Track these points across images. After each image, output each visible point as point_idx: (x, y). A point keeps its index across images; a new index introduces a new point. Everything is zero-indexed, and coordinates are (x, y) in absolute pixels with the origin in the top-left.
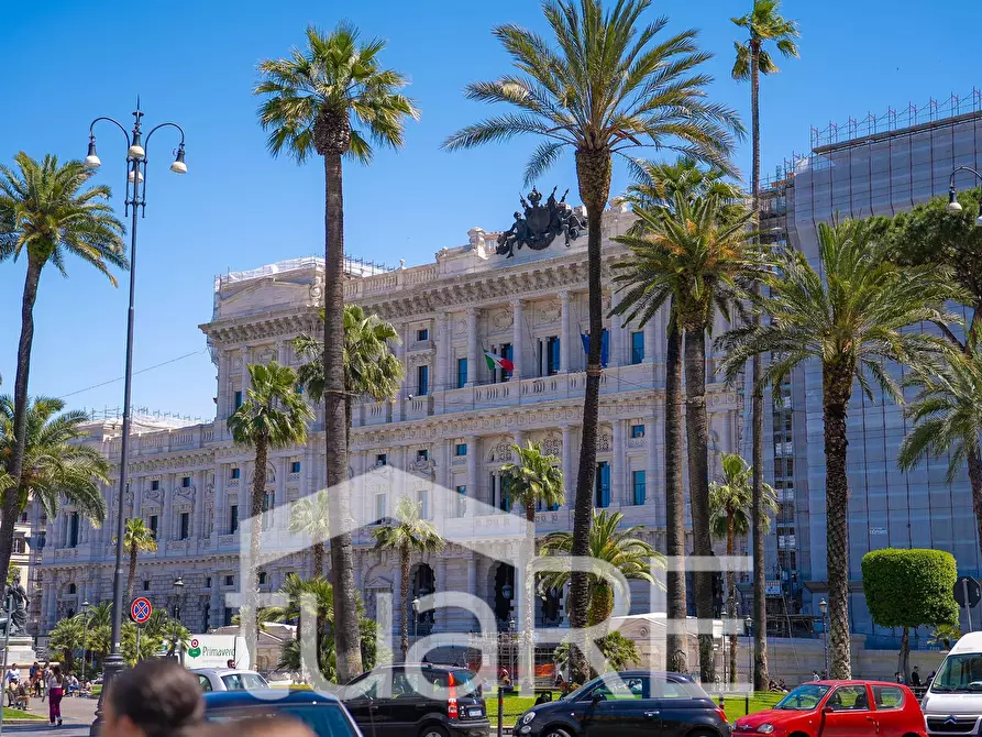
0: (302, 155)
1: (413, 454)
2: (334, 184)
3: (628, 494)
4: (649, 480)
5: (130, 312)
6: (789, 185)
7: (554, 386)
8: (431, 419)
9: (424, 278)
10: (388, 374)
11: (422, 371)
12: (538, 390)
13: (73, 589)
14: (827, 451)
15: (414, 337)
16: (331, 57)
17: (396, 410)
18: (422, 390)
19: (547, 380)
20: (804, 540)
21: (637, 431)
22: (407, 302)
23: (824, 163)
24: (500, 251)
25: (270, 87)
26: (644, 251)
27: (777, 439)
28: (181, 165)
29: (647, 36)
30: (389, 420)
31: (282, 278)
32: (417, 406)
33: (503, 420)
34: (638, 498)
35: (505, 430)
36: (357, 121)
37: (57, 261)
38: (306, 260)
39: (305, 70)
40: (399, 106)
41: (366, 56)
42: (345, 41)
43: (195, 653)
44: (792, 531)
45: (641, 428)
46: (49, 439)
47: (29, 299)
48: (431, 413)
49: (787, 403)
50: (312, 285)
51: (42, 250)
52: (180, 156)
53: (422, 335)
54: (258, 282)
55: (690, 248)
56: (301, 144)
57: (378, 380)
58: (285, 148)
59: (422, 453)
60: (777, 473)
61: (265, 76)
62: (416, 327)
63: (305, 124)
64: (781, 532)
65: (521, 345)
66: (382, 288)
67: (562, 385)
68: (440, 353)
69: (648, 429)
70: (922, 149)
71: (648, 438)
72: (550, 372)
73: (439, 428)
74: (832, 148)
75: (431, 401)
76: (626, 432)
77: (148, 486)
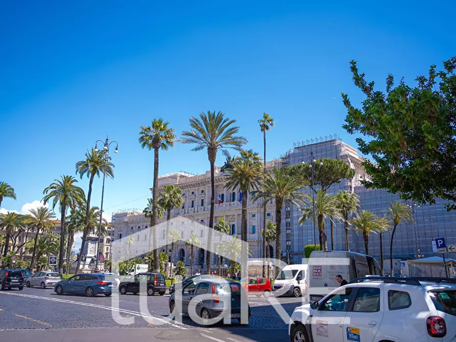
0: (150, 149)
1: (200, 221)
2: (156, 156)
3: (251, 231)
4: (256, 228)
5: (103, 186)
6: (289, 156)
7: (234, 204)
8: (204, 212)
9: (203, 178)
10: (180, 201)
11: (202, 200)
12: (230, 205)
14: (276, 221)
15: (200, 192)
16: (156, 126)
17: (196, 209)
18: (202, 205)
19: (232, 203)
20: (293, 243)
21: (254, 216)
22: (199, 183)
23: (297, 151)
24: (221, 171)
25: (142, 133)
26: (232, 172)
27: (286, 218)
28: (117, 151)
29: (224, 122)
30: (194, 212)
31: (169, 177)
32: (201, 209)
33: (222, 213)
34: (254, 232)
35: (222, 215)
36: (163, 141)
37: (98, 174)
38: (176, 173)
39: (149, 129)
40: (172, 137)
41: (165, 126)
42: (160, 122)
43: (138, 268)
44: (290, 240)
45: (255, 215)
46: (94, 217)
47: (91, 182)
48: (204, 211)
49: (289, 209)
50: (176, 179)
51: (95, 171)
52: (117, 149)
53: (203, 191)
54: (164, 178)
55: (243, 172)
56: (150, 146)
57: (177, 203)
58: (146, 147)
59: (202, 221)
60: (287, 226)
61: (141, 130)
62: (201, 190)
63: (150, 141)
64: (287, 241)
65: (226, 194)
66: (193, 180)
67: (236, 204)
68: (207, 196)
69: (256, 215)
70: (319, 148)
71: (256, 217)
72: (233, 201)
73: (206, 214)
74: (299, 148)
75: (204, 208)
76: (251, 216)
77: (137, 228)
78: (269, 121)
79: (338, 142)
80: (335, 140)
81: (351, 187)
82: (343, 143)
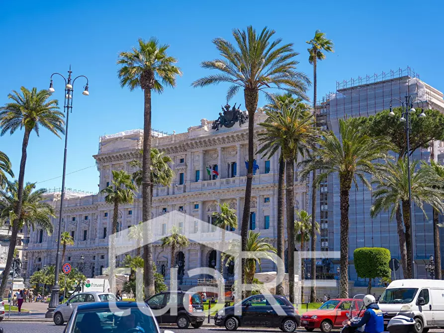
1: (177, 207)
2: (148, 101)
3: (262, 225)
4: (271, 219)
5: (65, 150)
6: (328, 104)
7: (234, 182)
8: (184, 194)
9: (183, 138)
10: (168, 176)
11: (182, 175)
12: (228, 183)
13: (40, 259)
14: (341, 209)
15: (179, 161)
16: (147, 50)
17: (171, 190)
18: (181, 183)
19: (231, 179)
20: (331, 244)
21: (266, 200)
22: (176, 147)
23: (341, 96)
24: (214, 128)
25: (123, 62)
26: (270, 129)
27: (322, 204)
28: (87, 92)
29: (273, 45)
30: (168, 194)
31: (127, 137)
32: (179, 189)
33: (213, 195)
34: (266, 227)
35: (214, 199)
37: (36, 129)
38: (136, 130)
39: (136, 56)
40: (174, 70)
41: (162, 51)
42: (153, 45)
43: (88, 286)
44: (327, 240)
45: (268, 199)
46: (32, 200)
47: (25, 144)
48: (185, 192)
49: (326, 190)
50: (138, 141)
51: (31, 125)
52: (86, 89)
53: (182, 161)
54: (117, 139)
55: (289, 128)
58: (127, 85)
59: (181, 207)
60: (322, 217)
62: (179, 158)
64: (322, 240)
65: (221, 165)
66: (166, 142)
67: (237, 181)
68: (189, 168)
69: (271, 199)
70: (380, 91)
71: (271, 203)
72: (233, 176)
73: (188, 198)
74: (344, 90)
75: (185, 187)
76: (262, 200)
77: (71, 219)
78: (323, 45)
79: (412, 81)
80: (407, 77)
81: (432, 155)
82: (420, 82)
